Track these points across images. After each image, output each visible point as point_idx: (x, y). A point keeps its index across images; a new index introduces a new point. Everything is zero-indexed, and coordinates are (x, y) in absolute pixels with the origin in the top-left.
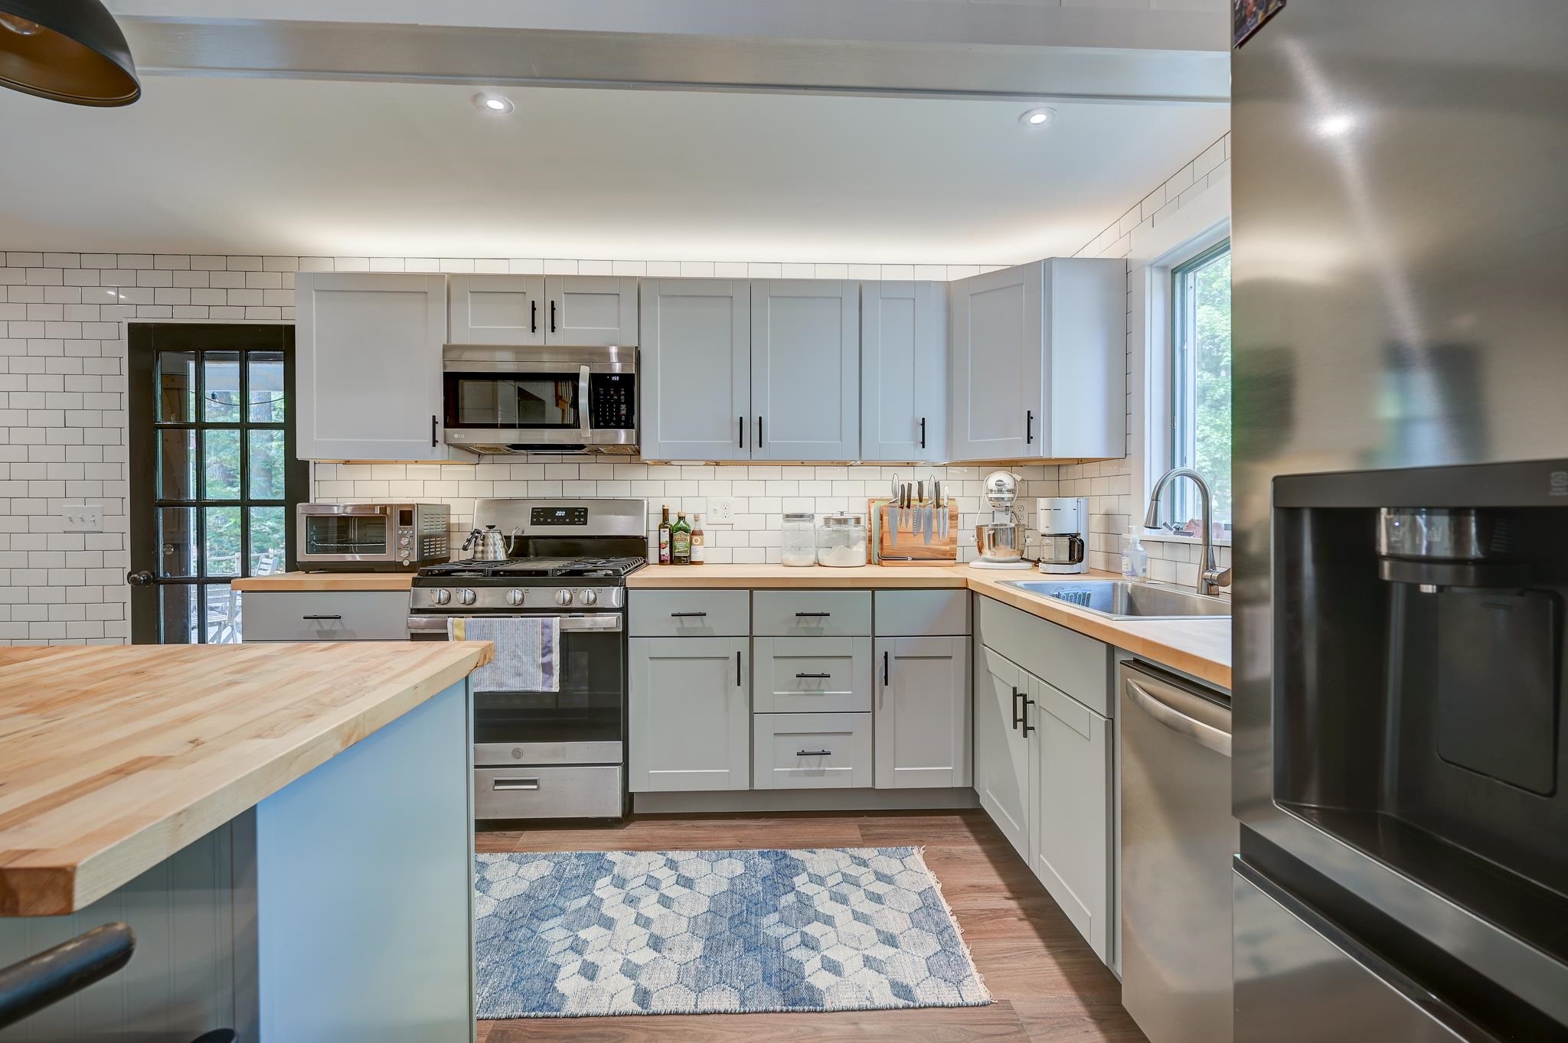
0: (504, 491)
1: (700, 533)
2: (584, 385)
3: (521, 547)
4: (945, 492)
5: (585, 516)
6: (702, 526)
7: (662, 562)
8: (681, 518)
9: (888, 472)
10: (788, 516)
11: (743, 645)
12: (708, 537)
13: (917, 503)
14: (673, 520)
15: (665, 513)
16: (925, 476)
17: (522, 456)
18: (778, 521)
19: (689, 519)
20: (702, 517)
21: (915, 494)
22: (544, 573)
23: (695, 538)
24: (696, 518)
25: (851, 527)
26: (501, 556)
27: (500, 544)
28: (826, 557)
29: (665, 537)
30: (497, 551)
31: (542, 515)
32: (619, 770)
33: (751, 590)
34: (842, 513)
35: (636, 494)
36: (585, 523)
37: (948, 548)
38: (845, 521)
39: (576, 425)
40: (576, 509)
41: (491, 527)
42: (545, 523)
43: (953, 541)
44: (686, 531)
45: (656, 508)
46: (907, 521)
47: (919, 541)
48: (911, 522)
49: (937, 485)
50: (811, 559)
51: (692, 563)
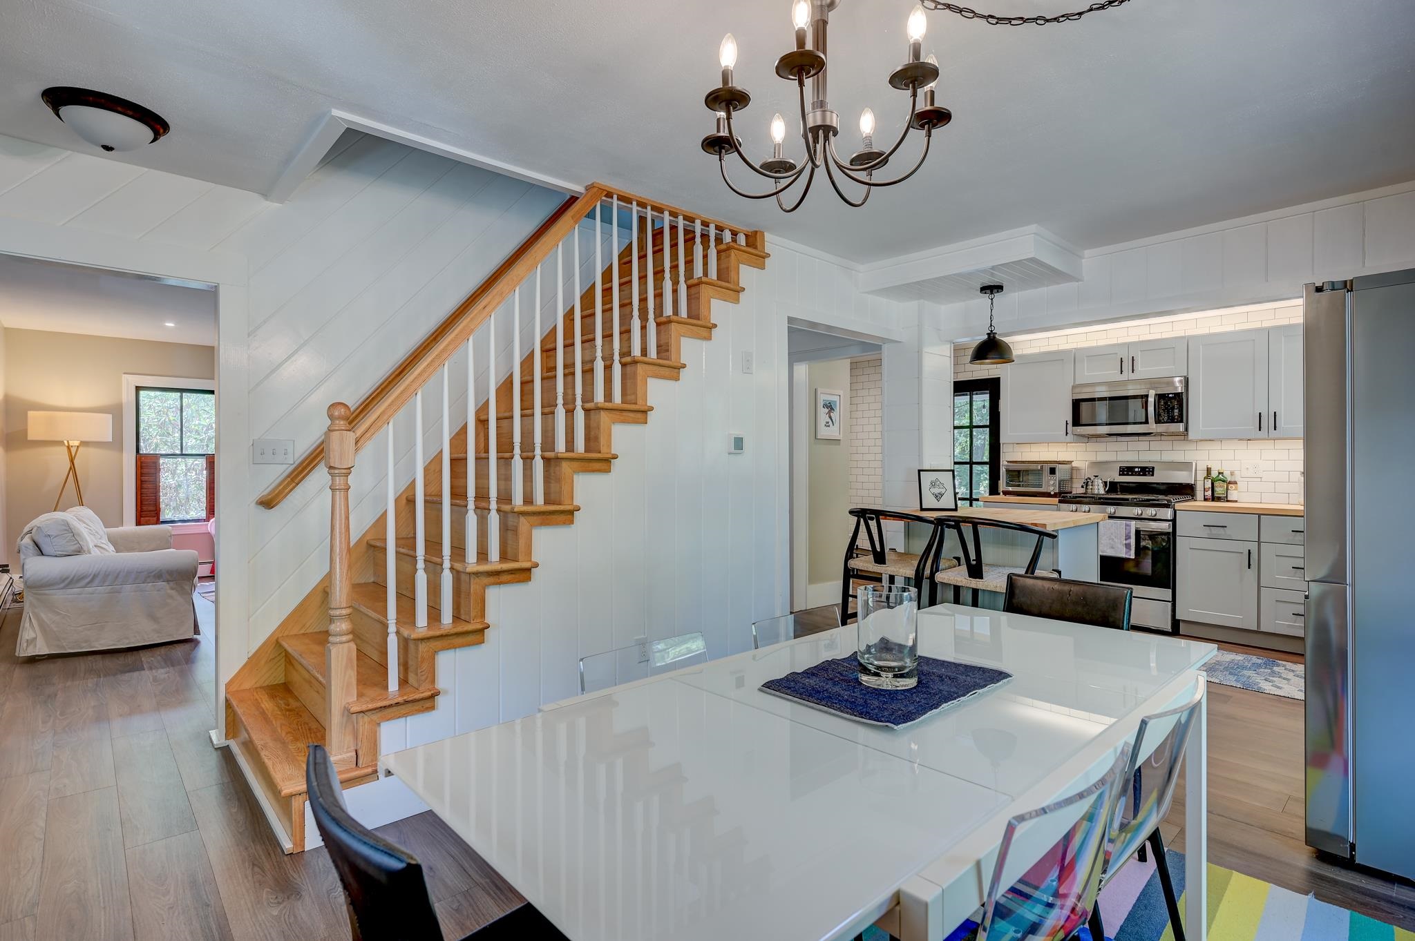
0: (1102, 457)
1: (1235, 483)
2: (1151, 400)
3: (1113, 487)
5: (1153, 472)
6: (1237, 479)
7: (1205, 500)
8: (1219, 473)
11: (1254, 547)
12: (1241, 485)
14: (1214, 474)
15: (1209, 470)
17: (1114, 438)
18: (1298, 476)
19: (1227, 474)
22: (1127, 499)
23: (1230, 486)
24: (1232, 474)
26: (1102, 492)
27: (1101, 485)
29: (1208, 484)
30: (1099, 489)
31: (1126, 470)
32: (1170, 604)
33: (1259, 515)
35: (1187, 459)
36: (1153, 475)
39: (1147, 422)
40: (1147, 467)
41: (1096, 476)
42: (1128, 475)
44: (1224, 481)
45: (1202, 467)
51: (1228, 501)
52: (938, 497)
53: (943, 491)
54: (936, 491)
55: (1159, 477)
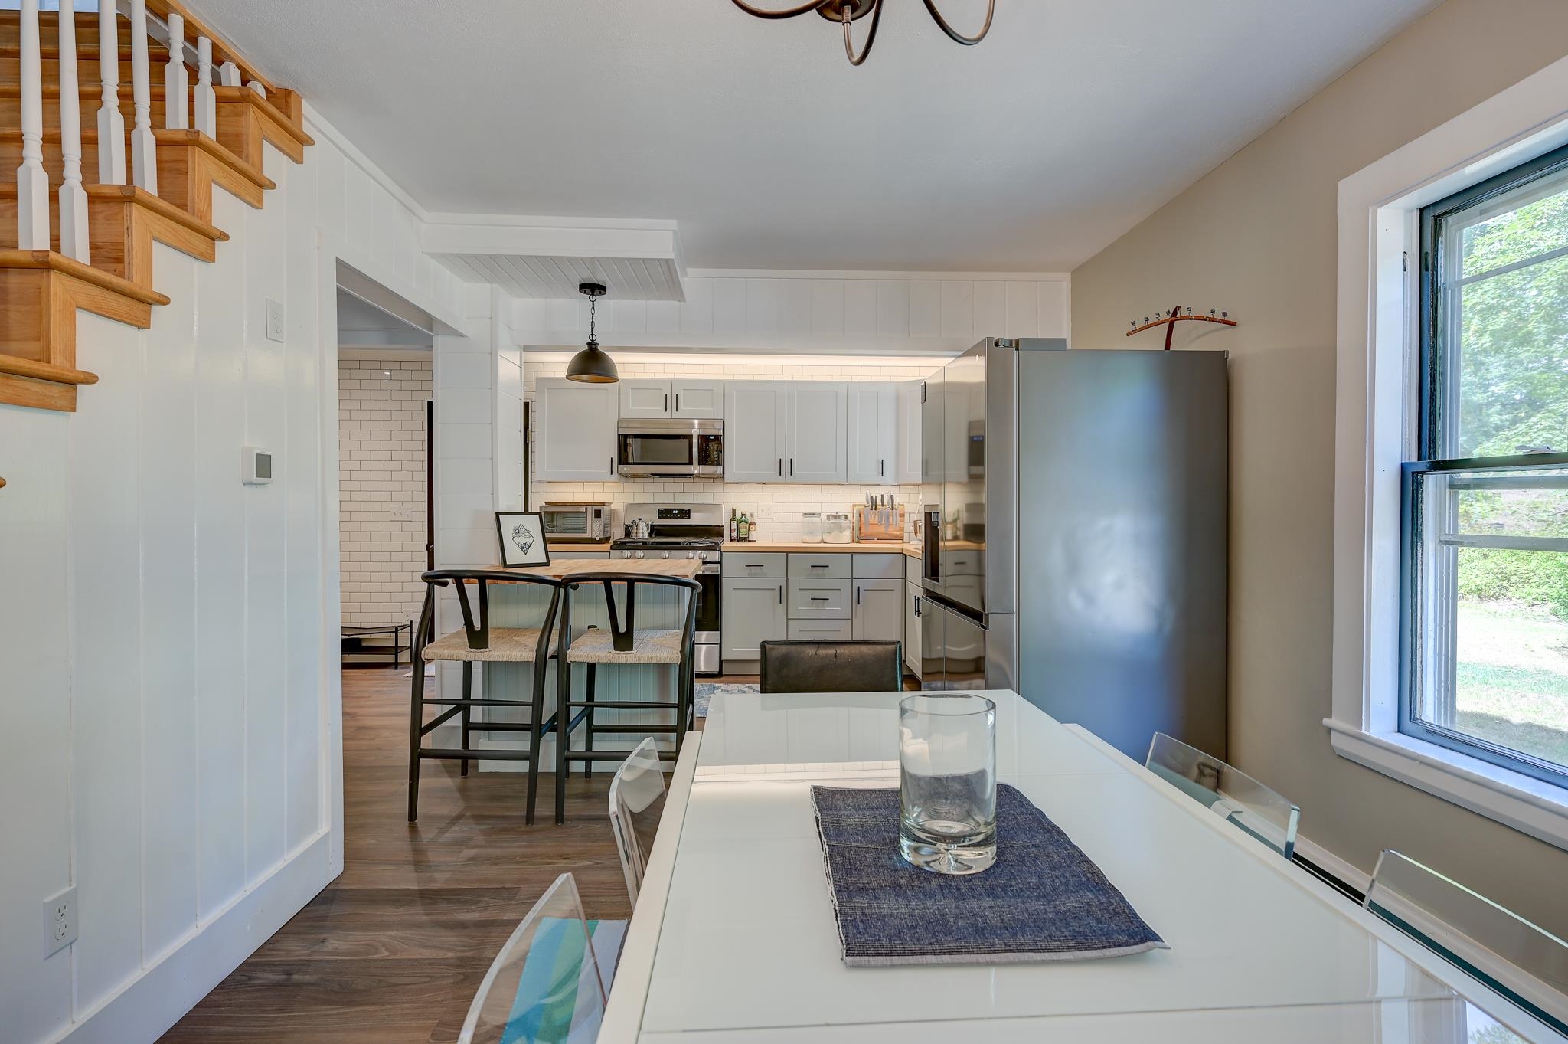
0: (644, 498)
1: (754, 524)
2: (695, 441)
3: (655, 530)
4: (897, 500)
5: (689, 514)
6: (755, 519)
7: (732, 541)
8: (743, 515)
9: (864, 489)
10: (806, 514)
11: (783, 582)
12: (759, 526)
13: (881, 507)
14: (738, 516)
15: (734, 512)
16: (887, 491)
17: (657, 479)
18: (799, 517)
19: (748, 515)
20: (755, 515)
21: (879, 502)
23: (751, 526)
24: (752, 515)
25: (842, 521)
26: (646, 536)
27: (645, 528)
28: (827, 538)
29: (734, 526)
30: (643, 533)
31: (665, 513)
32: (718, 646)
33: (787, 553)
34: (837, 513)
35: (717, 501)
36: (689, 517)
37: (898, 533)
38: (839, 517)
39: (690, 463)
40: (683, 510)
41: (640, 519)
42: (666, 517)
43: (902, 529)
44: (747, 522)
45: (727, 509)
46: (875, 517)
47: (882, 529)
48: (877, 518)
49: (892, 497)
50: (819, 539)
51: (749, 541)
52: (525, 548)
53: (530, 540)
54: (522, 540)
55: (696, 519)
